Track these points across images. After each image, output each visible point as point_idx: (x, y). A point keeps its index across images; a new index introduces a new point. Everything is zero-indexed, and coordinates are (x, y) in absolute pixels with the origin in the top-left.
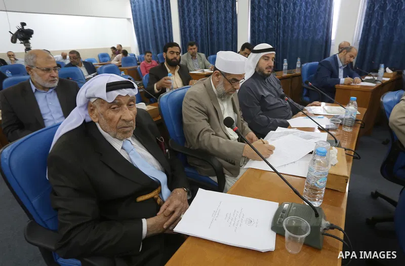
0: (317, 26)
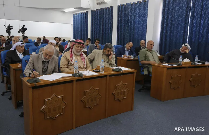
0: (139, 33)
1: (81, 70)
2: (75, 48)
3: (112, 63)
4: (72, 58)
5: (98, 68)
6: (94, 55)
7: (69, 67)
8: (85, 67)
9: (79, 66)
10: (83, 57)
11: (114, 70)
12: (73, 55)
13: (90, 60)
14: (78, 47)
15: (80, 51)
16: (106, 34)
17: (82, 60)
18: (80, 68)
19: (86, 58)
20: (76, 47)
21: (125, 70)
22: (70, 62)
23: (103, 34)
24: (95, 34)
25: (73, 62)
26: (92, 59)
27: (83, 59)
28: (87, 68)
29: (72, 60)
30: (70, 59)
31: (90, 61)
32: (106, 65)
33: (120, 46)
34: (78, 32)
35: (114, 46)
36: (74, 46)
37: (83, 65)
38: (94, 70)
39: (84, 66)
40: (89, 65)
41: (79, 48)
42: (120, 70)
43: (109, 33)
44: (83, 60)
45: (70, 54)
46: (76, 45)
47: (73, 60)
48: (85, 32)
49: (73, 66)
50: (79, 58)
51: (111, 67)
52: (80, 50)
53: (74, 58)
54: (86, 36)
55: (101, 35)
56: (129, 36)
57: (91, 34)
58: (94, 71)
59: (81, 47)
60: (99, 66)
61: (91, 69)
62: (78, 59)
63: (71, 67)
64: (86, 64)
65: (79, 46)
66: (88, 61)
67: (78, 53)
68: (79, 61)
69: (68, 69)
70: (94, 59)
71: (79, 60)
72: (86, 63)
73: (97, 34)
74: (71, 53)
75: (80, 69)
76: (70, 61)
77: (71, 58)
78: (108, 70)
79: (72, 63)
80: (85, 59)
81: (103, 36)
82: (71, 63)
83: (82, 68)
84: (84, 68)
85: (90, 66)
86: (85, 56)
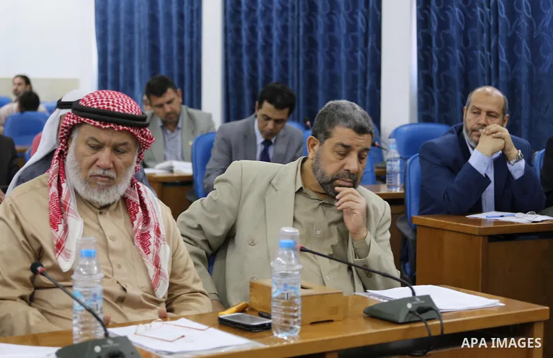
1: (131, 314)
2: (79, 157)
3: (374, 267)
4: (66, 228)
5: (256, 301)
6: (235, 204)
7: (43, 294)
8: (162, 292)
9: (117, 291)
10: (146, 220)
11: (375, 315)
12: (72, 204)
13: (206, 241)
14: (98, 147)
15: (112, 174)
16: (333, 43)
17: (137, 243)
18: (121, 300)
19: (168, 232)
20: (84, 149)
21: (458, 314)
22: (48, 257)
23: (312, 44)
24: (252, 45)
25: (68, 256)
26: (218, 231)
27: (144, 237)
28: (174, 305)
29: (67, 245)
30: (47, 237)
31: (203, 253)
32: (327, 278)
33: (440, 133)
34: (132, 33)
35: (396, 134)
36: (75, 136)
37: (145, 284)
38: (226, 314)
39: (153, 289)
40: (195, 277)
41: (105, 156)
42: (426, 309)
43: (355, 39)
44: (145, 245)
45: (46, 203)
46: (84, 129)
47: (71, 245)
48: (181, 34)
49: (64, 288)
50: (115, 227)
51: (360, 292)
52: (115, 168)
53: (76, 223)
54: (191, 65)
55: (302, 50)
56: (503, 59)
57: (226, 45)
58: (225, 324)
59: (116, 149)
60: (266, 282)
61: (205, 305)
62: (108, 233)
63: (56, 298)
64: (172, 275)
65: (103, 137)
66: (184, 249)
67: (102, 189)
68: (113, 251)
69: (33, 313)
70: (230, 236)
71: (111, 244)
72: (166, 268)
73: (267, 45)
74: (54, 189)
75: (126, 310)
76: (49, 249)
77: (54, 225)
78: (335, 310)
79: (65, 266)
80: (158, 231)
81: (310, 64)
82: (56, 268)
83: (136, 304)
84: (158, 302)
85: (199, 287)
86: (159, 210)
